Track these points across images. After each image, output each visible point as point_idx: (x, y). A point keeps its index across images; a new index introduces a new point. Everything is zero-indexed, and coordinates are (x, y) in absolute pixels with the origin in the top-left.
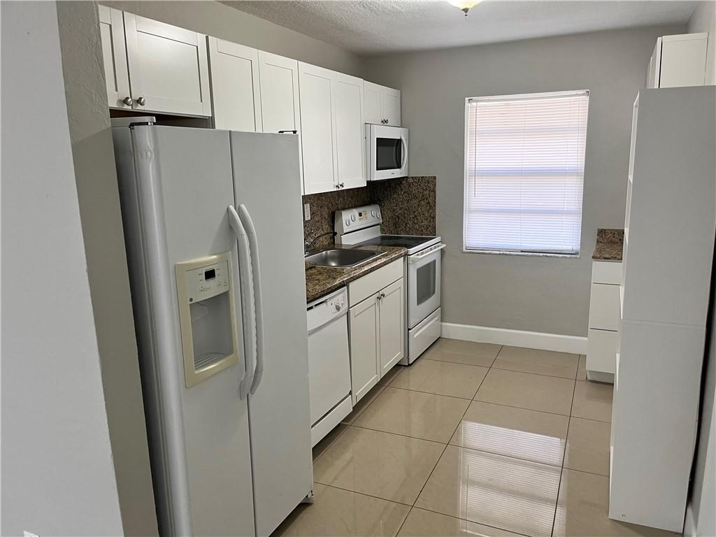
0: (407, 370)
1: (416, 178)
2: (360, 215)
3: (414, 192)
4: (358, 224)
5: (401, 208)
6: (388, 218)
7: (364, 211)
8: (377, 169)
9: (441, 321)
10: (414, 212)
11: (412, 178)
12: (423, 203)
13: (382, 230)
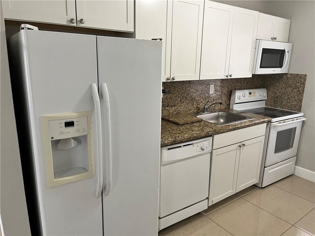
0: (260, 190)
1: (293, 74)
2: (250, 93)
3: (290, 83)
4: (248, 98)
5: (280, 92)
6: (271, 97)
7: (253, 92)
8: (260, 68)
9: (295, 165)
10: (288, 96)
11: (290, 74)
12: (295, 90)
13: (266, 104)
